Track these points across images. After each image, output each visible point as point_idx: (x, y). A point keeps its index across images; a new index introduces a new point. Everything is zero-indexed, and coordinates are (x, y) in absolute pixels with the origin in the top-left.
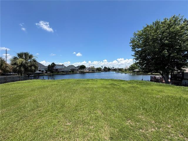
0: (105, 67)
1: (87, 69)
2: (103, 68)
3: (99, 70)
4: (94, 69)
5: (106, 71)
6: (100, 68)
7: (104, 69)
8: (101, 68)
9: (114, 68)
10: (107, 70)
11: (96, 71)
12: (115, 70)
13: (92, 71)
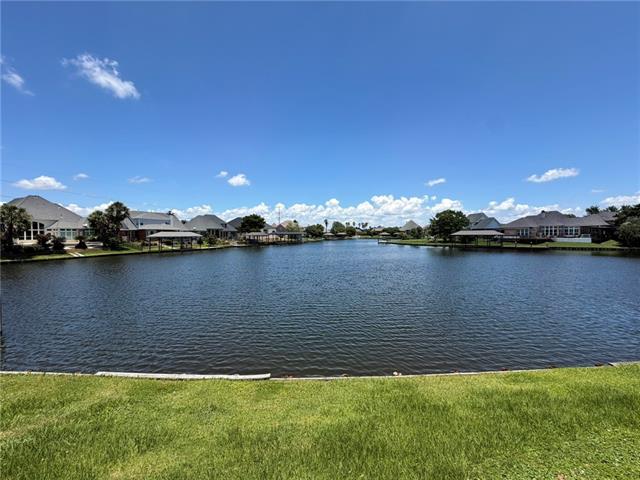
0: (337, 225)
1: (270, 231)
2: (330, 227)
3: (315, 233)
4: (299, 229)
5: (341, 238)
6: (319, 227)
7: (332, 231)
8: (324, 225)
9: (368, 228)
10: (343, 233)
11: (304, 240)
12: (371, 234)
13: (291, 236)
